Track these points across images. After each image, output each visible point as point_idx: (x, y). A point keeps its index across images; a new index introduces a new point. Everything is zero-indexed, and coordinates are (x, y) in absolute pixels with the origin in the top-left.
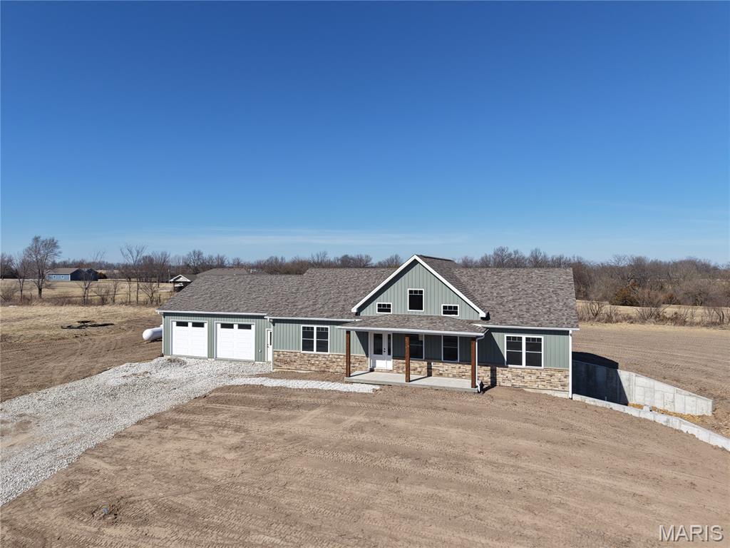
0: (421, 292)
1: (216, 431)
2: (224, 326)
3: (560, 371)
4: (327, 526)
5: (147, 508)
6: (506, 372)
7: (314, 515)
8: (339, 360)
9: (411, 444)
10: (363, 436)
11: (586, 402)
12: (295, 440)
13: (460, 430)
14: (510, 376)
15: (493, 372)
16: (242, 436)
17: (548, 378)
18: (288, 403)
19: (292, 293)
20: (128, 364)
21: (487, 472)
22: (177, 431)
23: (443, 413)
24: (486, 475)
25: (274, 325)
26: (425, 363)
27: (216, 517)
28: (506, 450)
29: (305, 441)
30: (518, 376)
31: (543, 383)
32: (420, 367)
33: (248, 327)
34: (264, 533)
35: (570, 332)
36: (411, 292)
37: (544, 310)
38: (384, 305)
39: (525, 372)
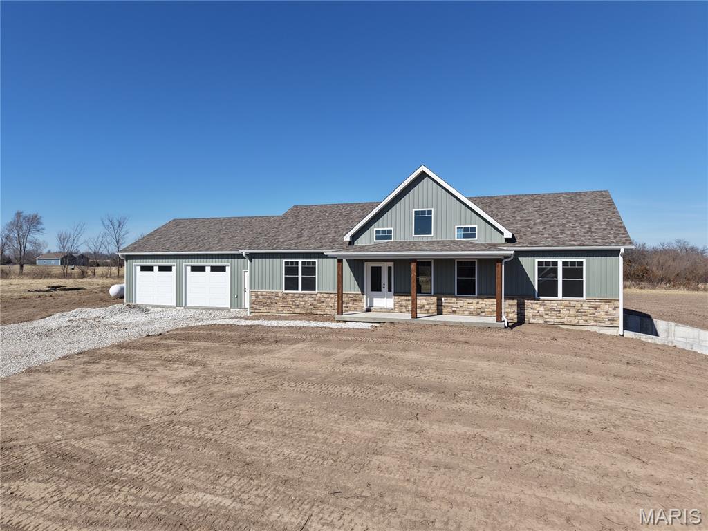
0: (430, 212)
1: (163, 365)
2: (194, 269)
3: (607, 302)
4: (309, 479)
5: (29, 456)
6: (537, 306)
7: (290, 463)
8: (329, 299)
9: (429, 376)
10: (363, 367)
11: (642, 339)
12: (269, 373)
13: (492, 363)
14: (542, 310)
15: (521, 307)
16: (195, 370)
17: (592, 311)
18: (264, 339)
19: (274, 227)
20: (79, 309)
21: (546, 407)
22: (109, 366)
23: (466, 346)
24: (546, 411)
25: (251, 261)
26: (435, 299)
27: (132, 467)
28: (563, 384)
29: (283, 374)
30: (552, 310)
31: (584, 317)
32: (428, 304)
33: (222, 269)
34: (205, 491)
35: (622, 251)
36: (417, 213)
37: (583, 230)
38: (384, 232)
39: (561, 304)
